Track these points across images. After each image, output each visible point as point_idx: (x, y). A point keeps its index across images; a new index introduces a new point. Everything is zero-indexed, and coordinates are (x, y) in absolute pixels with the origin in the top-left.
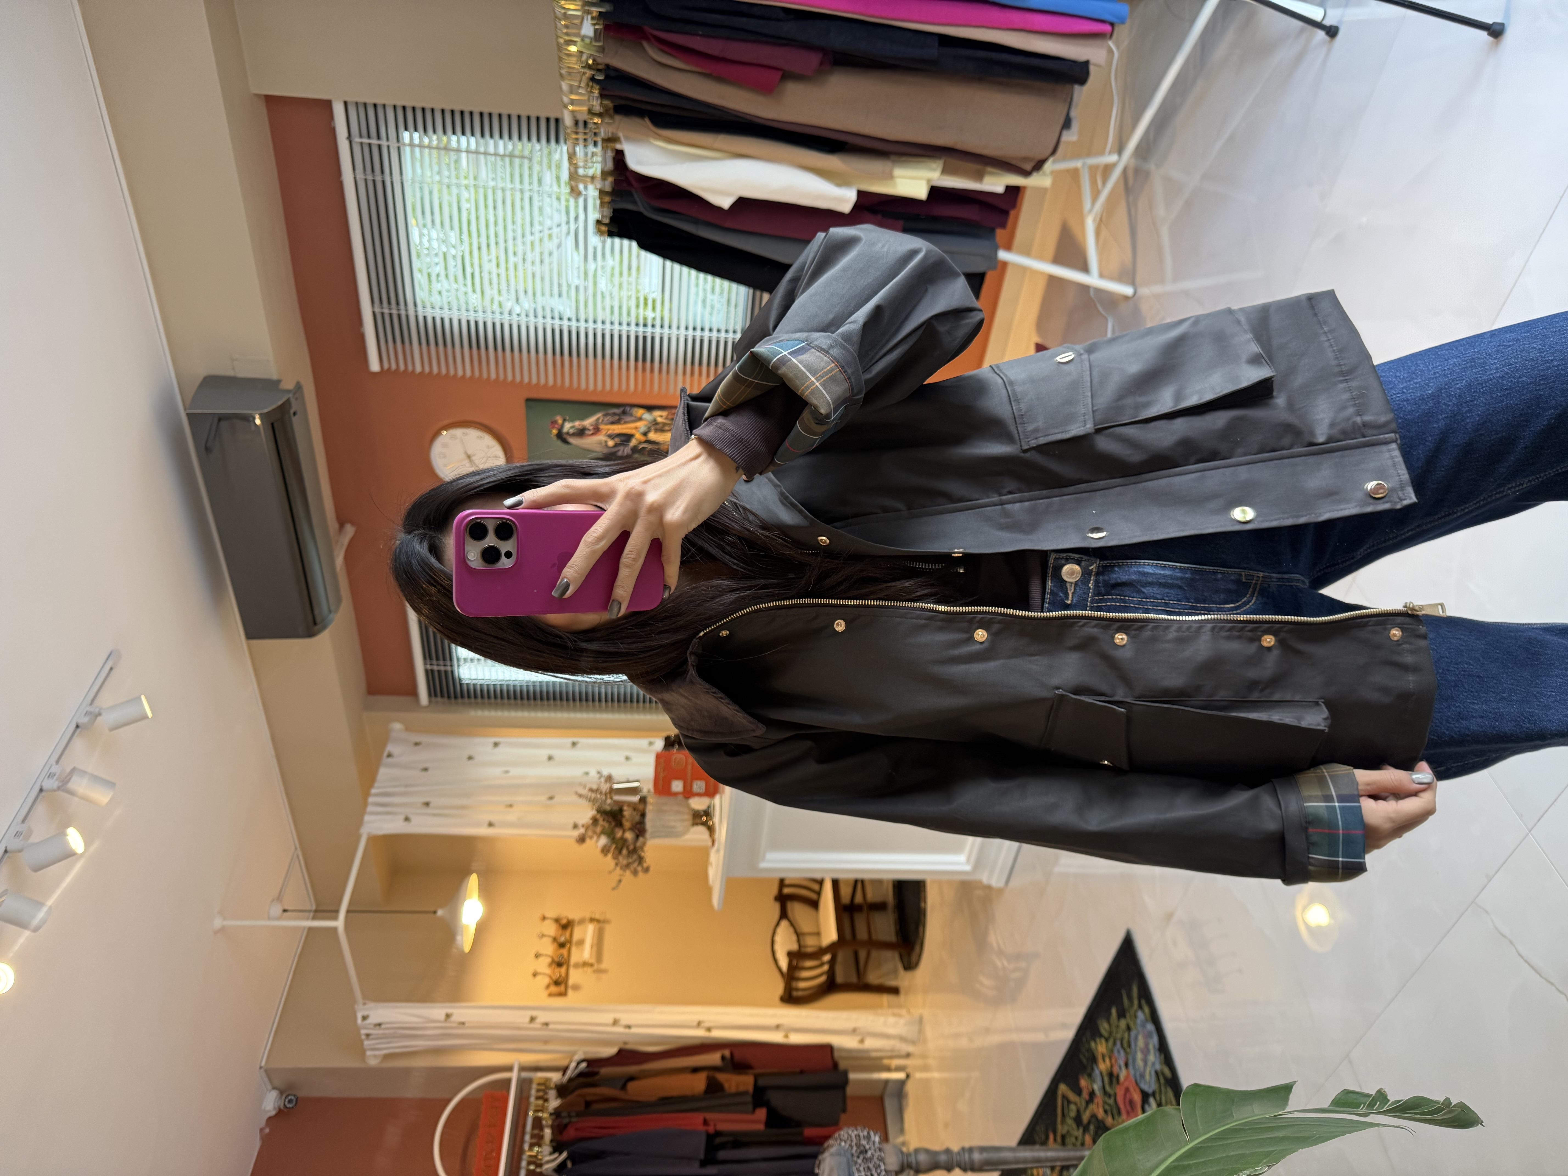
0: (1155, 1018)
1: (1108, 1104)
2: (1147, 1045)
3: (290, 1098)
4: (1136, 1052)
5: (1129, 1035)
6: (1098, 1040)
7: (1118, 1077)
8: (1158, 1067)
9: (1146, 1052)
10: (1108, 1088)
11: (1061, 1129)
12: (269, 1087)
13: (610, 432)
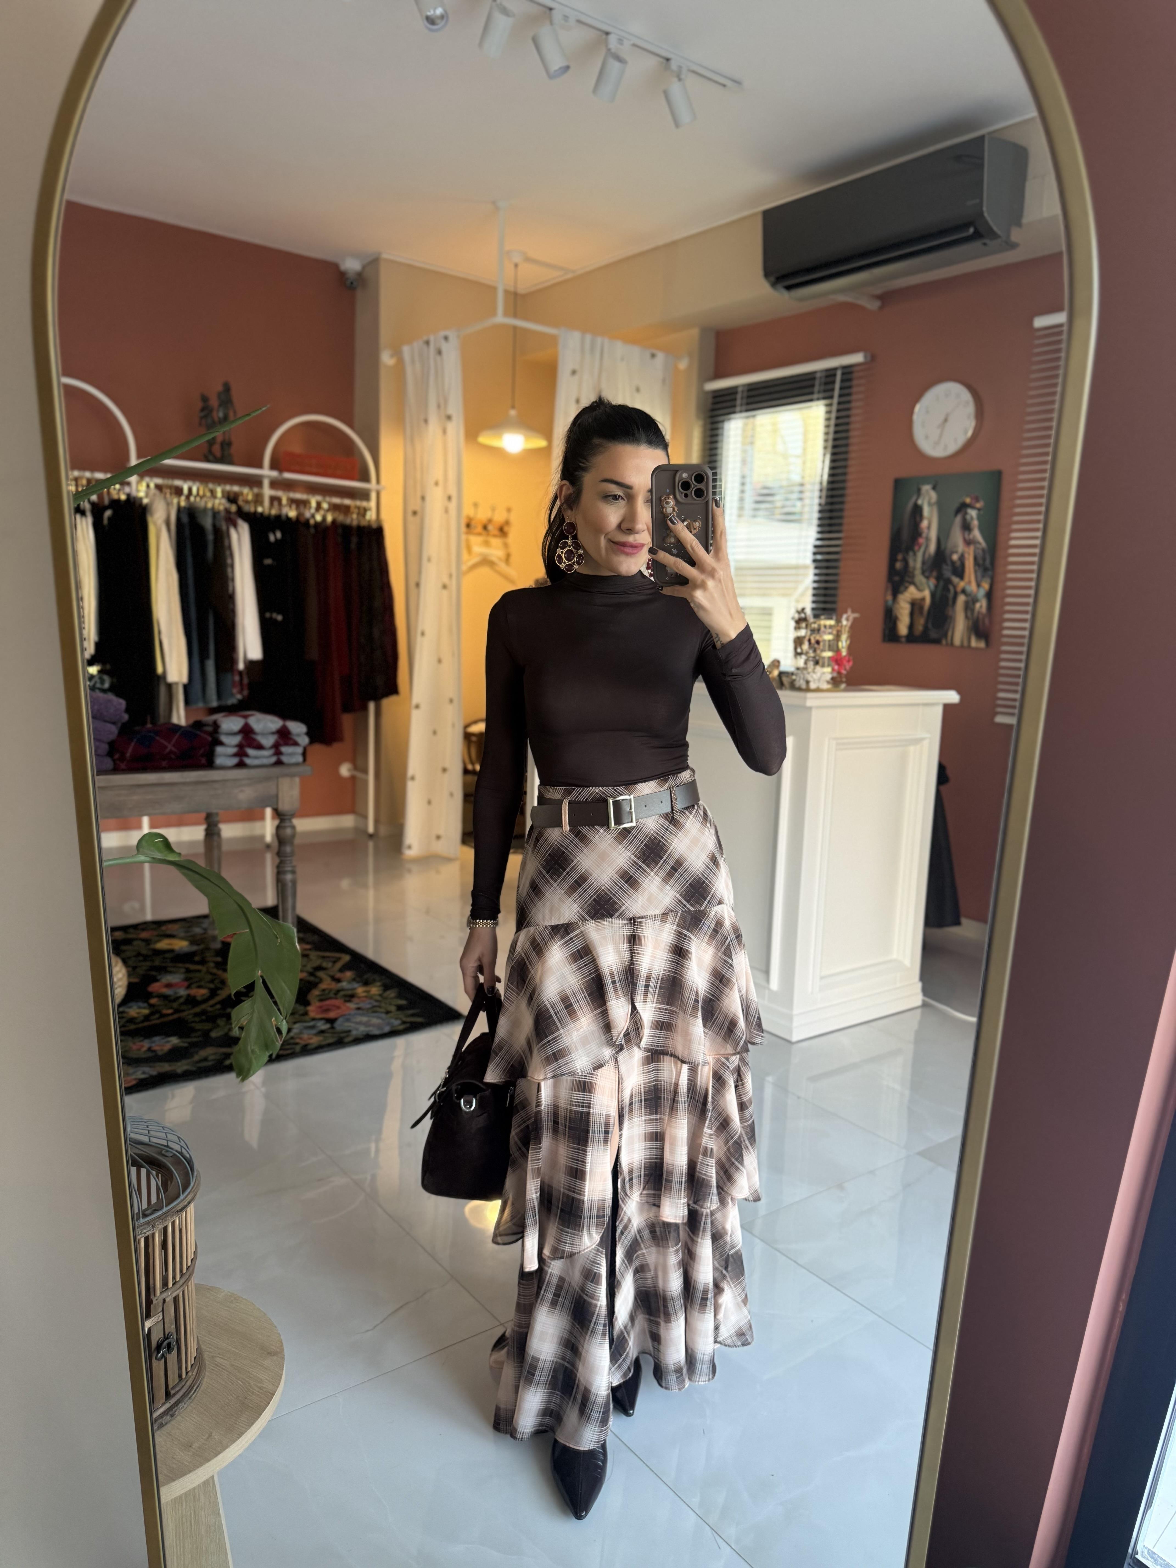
0: (394, 1033)
1: (329, 993)
2: (373, 1026)
3: (354, 282)
4: (368, 1017)
5: (382, 1012)
6: (381, 988)
7: (349, 1001)
8: (354, 1033)
9: (367, 1024)
10: (342, 993)
11: (314, 955)
12: (363, 263)
13: (966, 556)
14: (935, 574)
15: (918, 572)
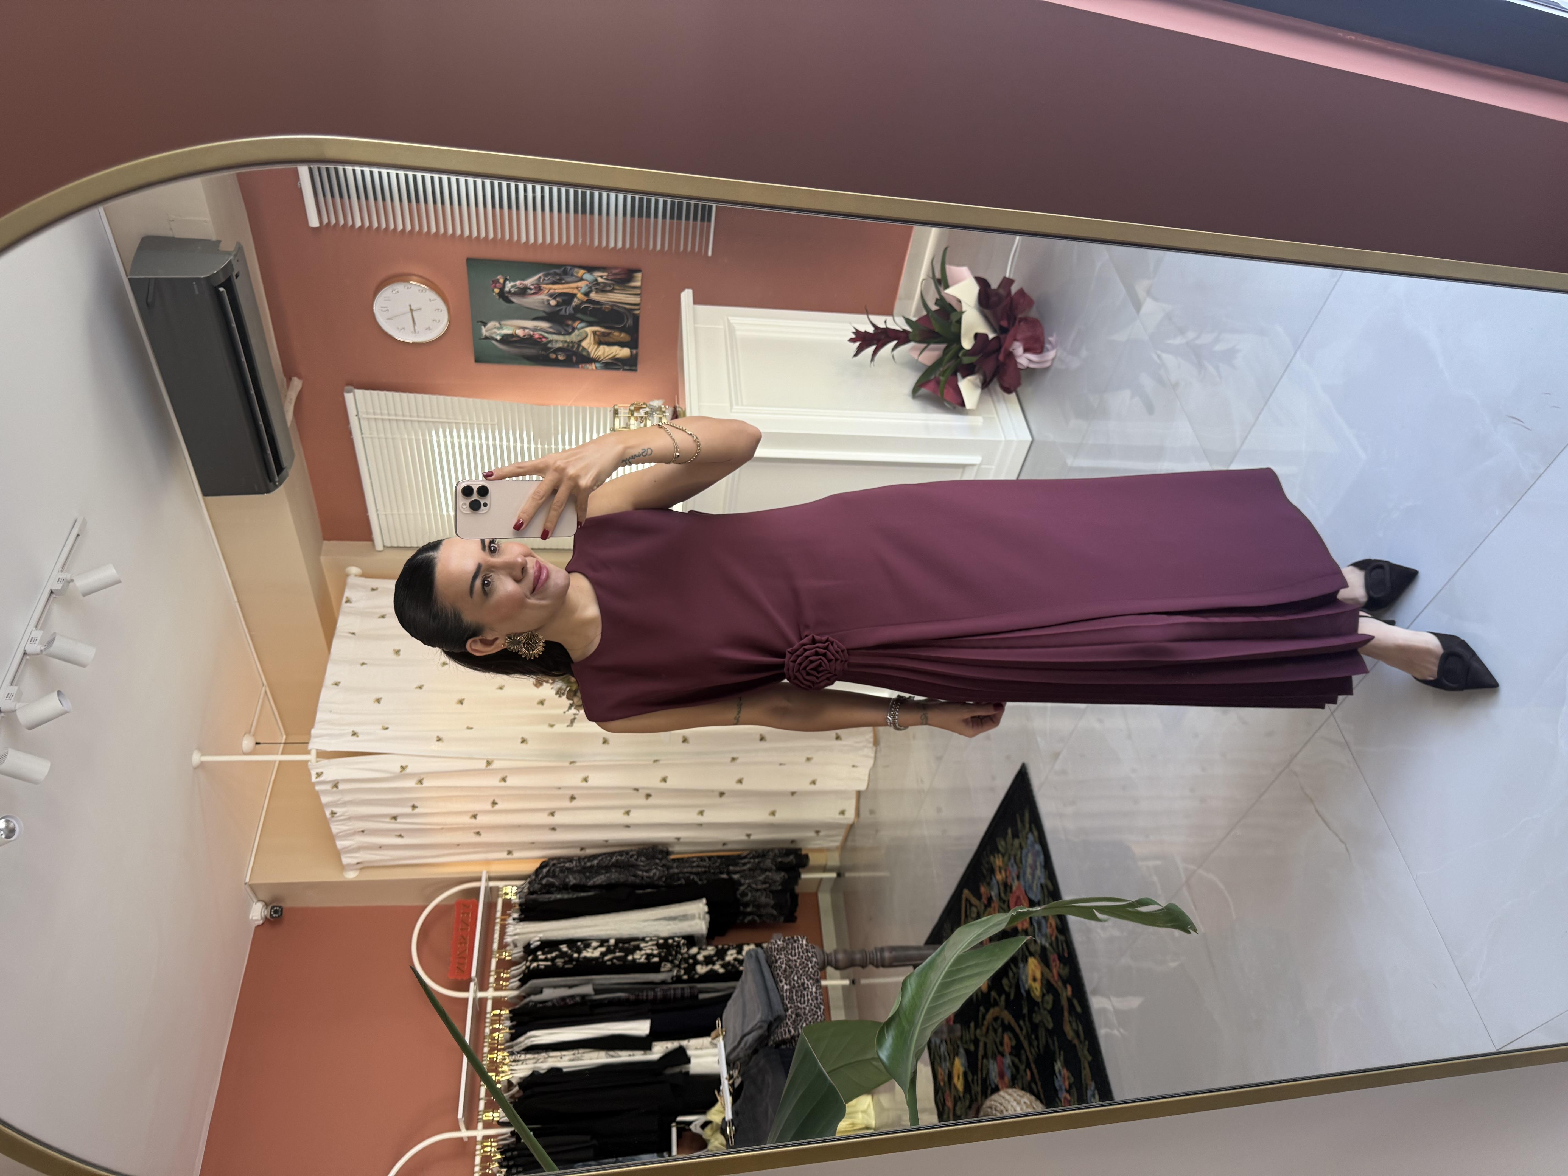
0: (1042, 840)
2: (1035, 861)
3: (275, 908)
4: (1026, 867)
5: (1021, 853)
6: (996, 855)
7: (1011, 888)
9: (1034, 868)
10: (1003, 895)
12: (255, 900)
13: (551, 291)
14: (570, 322)
15: (568, 338)
